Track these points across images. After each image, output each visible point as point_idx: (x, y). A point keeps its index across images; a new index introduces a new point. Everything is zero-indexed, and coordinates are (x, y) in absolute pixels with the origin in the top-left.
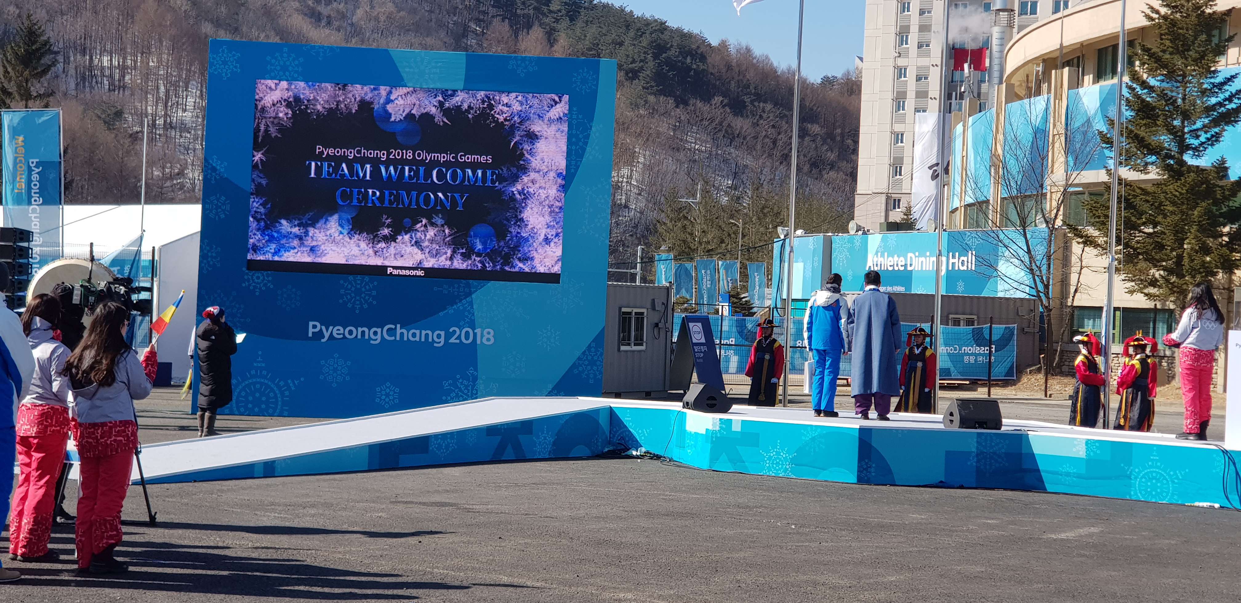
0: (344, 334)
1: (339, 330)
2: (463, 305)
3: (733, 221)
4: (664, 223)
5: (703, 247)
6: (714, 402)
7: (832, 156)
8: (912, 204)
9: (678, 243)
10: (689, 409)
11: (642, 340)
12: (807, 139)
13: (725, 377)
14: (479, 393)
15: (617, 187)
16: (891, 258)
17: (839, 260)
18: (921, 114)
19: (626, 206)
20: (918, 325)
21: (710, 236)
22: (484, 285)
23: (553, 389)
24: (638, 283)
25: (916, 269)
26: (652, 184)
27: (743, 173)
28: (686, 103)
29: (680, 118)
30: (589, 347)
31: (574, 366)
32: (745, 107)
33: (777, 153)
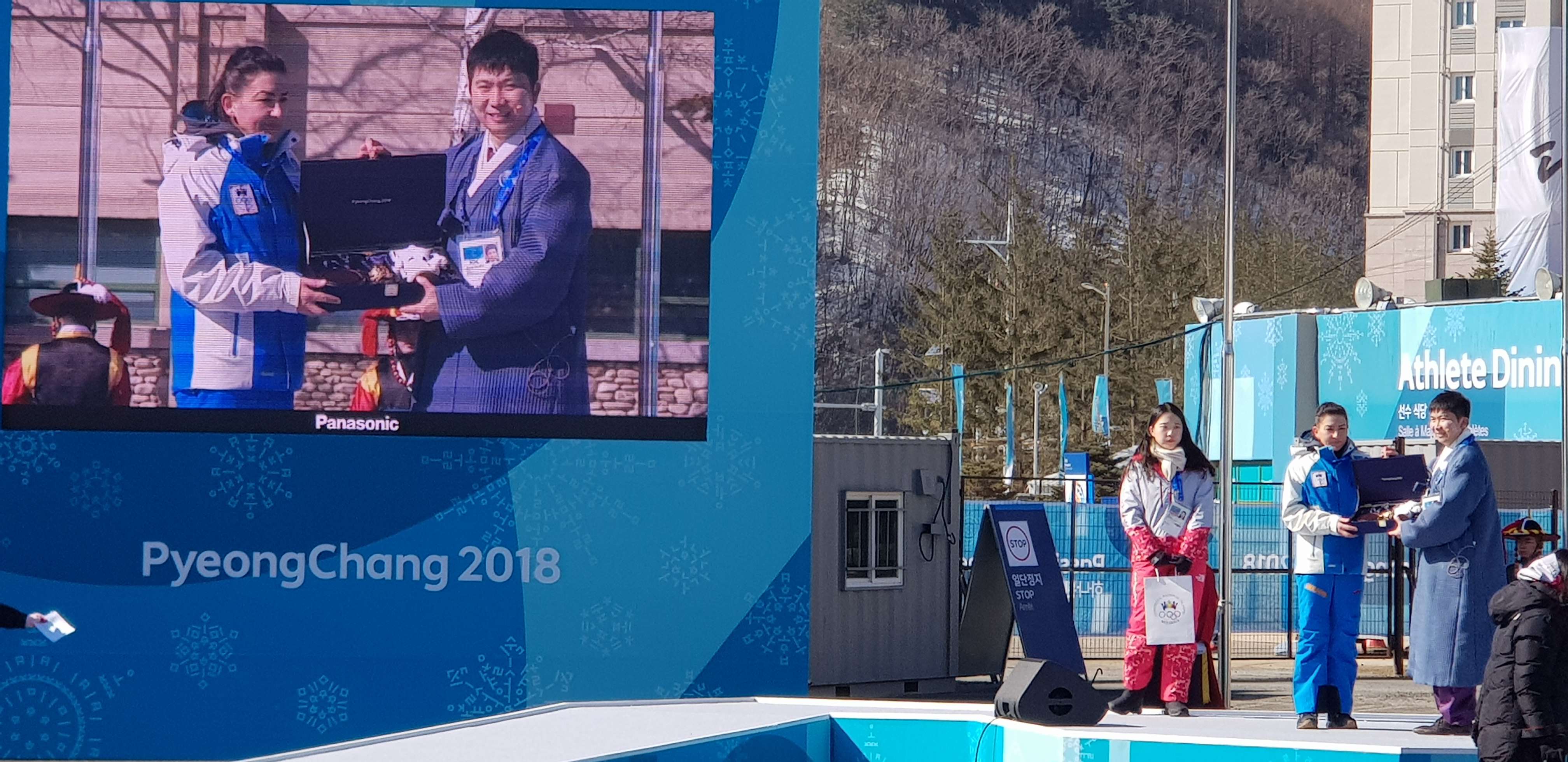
0: (221, 568)
1: (209, 559)
2: (487, 497)
3: (1090, 287)
4: (935, 296)
5: (1023, 346)
6: (1064, 702)
7: (1309, 132)
8: (1497, 239)
9: (966, 339)
10: (1011, 718)
11: (893, 562)
12: (1251, 93)
13: (1085, 642)
14: (530, 696)
15: (824, 217)
16: (1453, 363)
17: (1336, 371)
18: (1511, 30)
19: (845, 259)
20: (1524, 513)
21: (1038, 323)
22: (535, 450)
23: (698, 680)
24: (877, 432)
25: (1514, 385)
26: (902, 206)
27: (1109, 176)
28: (974, 21)
29: (960, 53)
30: (777, 583)
31: (743, 628)
32: (1107, 25)
33: (1184, 128)
